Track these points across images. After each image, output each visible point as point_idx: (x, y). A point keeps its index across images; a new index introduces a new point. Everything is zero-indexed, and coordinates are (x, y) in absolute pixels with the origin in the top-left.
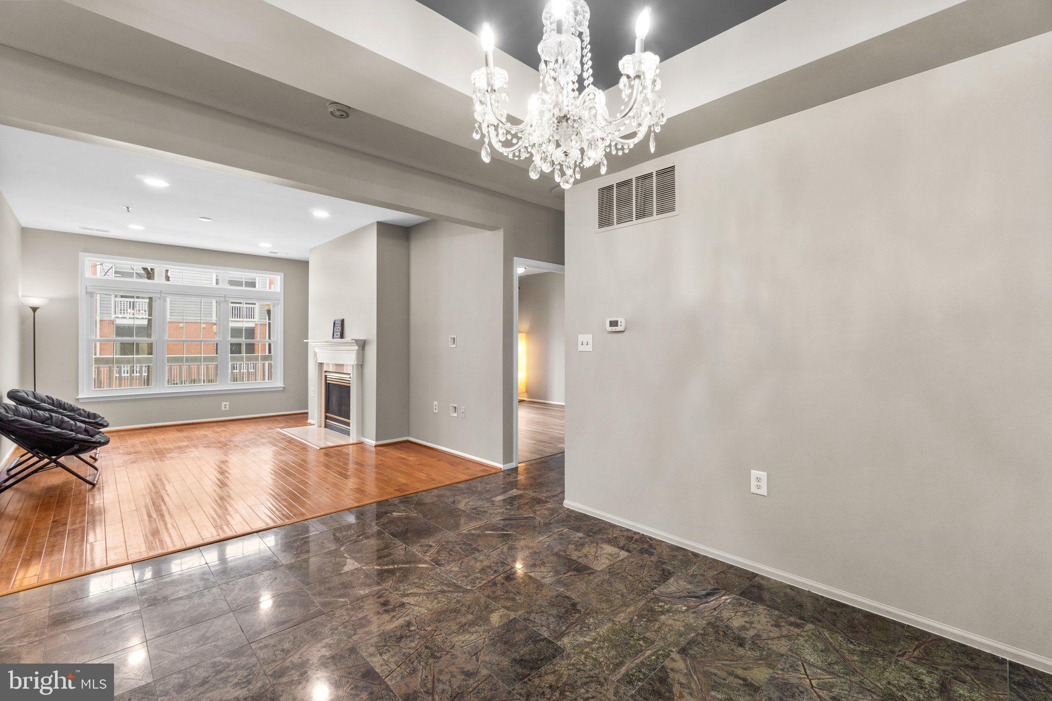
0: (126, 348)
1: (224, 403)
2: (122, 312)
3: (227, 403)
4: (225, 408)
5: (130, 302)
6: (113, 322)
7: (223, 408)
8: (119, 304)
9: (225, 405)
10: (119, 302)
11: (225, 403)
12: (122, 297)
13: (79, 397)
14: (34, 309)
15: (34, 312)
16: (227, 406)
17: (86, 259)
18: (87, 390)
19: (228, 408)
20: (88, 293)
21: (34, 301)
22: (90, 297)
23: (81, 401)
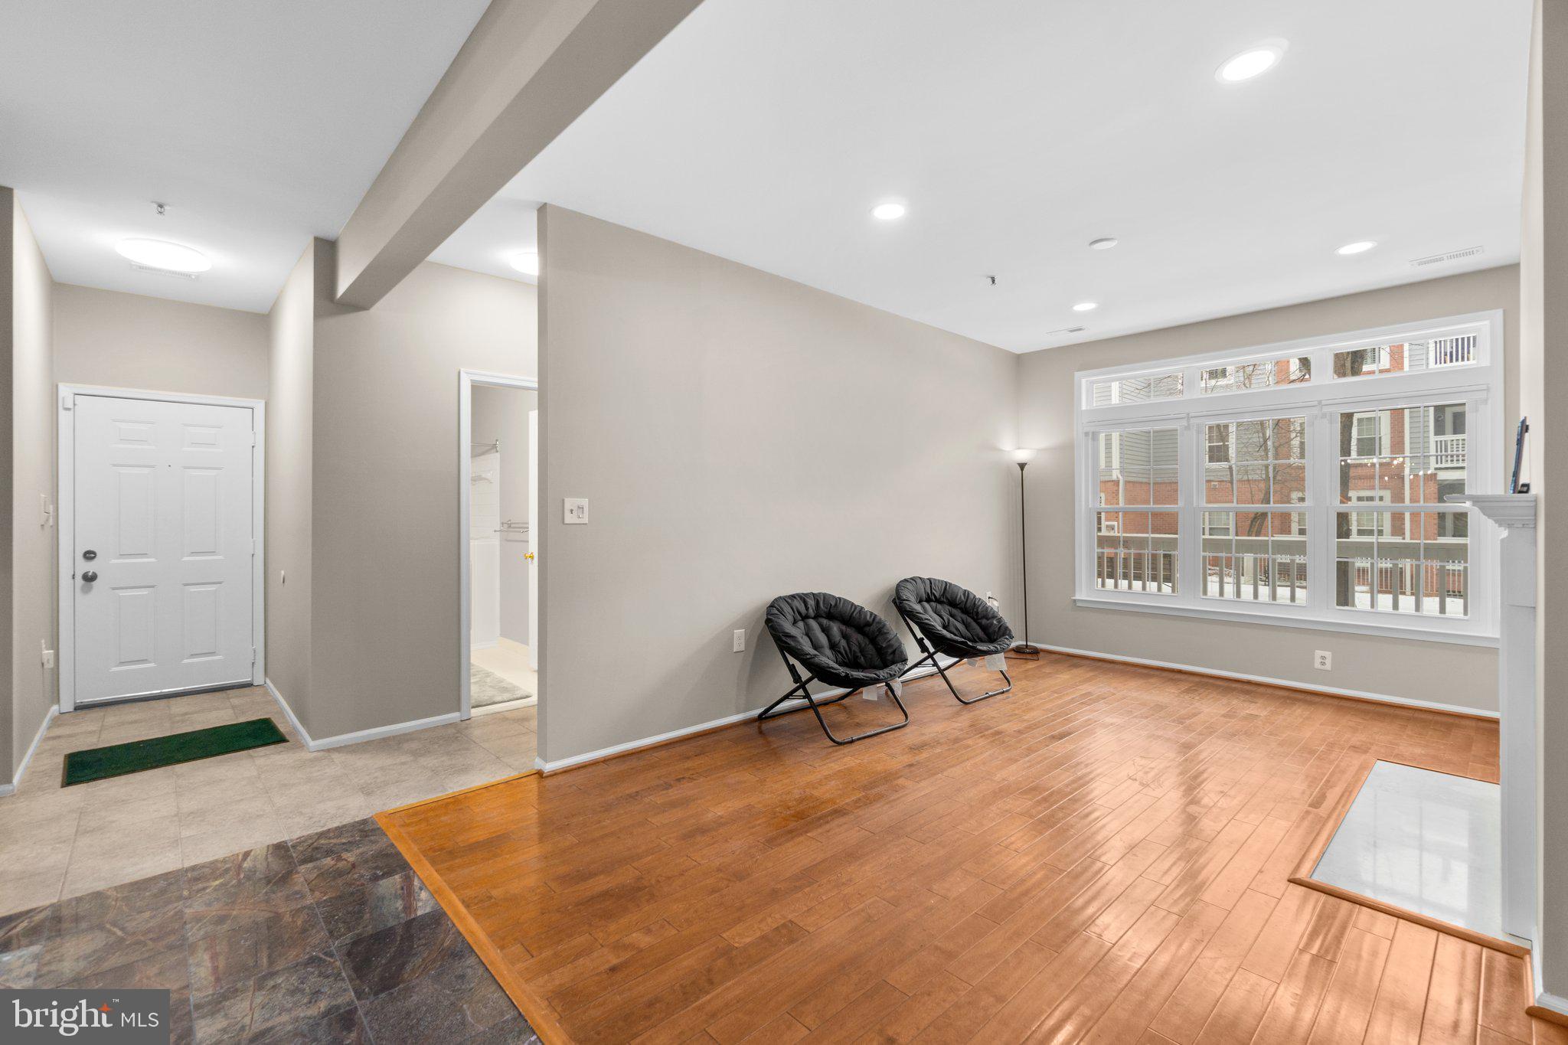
1: (1319, 653)
3: (1328, 654)
4: (1323, 664)
7: (1317, 665)
11: (1323, 653)
13: (1077, 597)
14: (1022, 466)
15: (1022, 470)
16: (1326, 661)
17: (1084, 381)
18: (1089, 589)
19: (1328, 666)
20: (1087, 434)
21: (1022, 455)
22: (1090, 441)
23: (1079, 604)
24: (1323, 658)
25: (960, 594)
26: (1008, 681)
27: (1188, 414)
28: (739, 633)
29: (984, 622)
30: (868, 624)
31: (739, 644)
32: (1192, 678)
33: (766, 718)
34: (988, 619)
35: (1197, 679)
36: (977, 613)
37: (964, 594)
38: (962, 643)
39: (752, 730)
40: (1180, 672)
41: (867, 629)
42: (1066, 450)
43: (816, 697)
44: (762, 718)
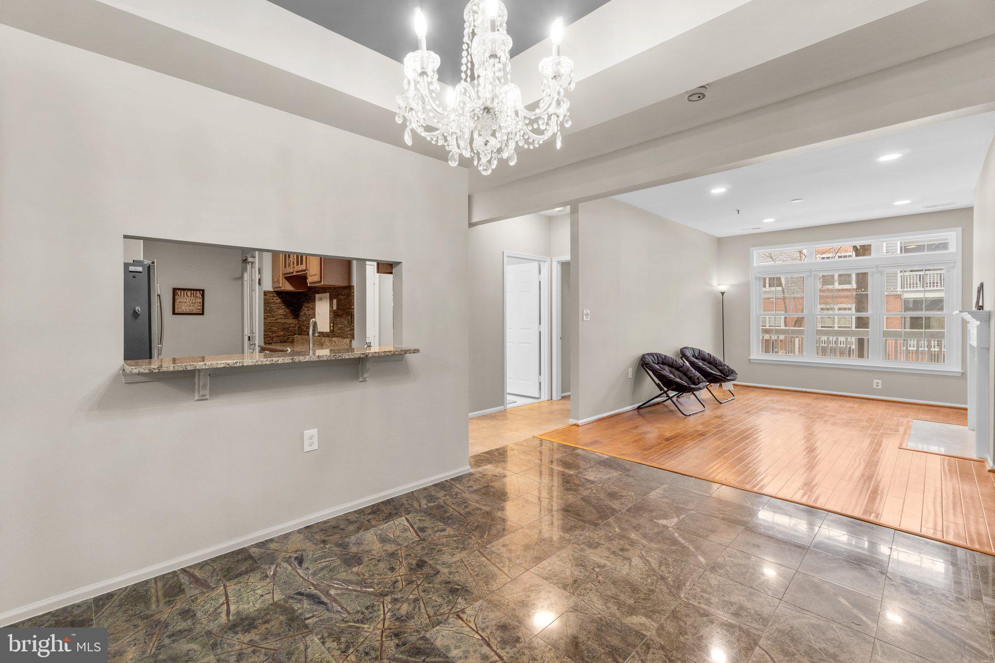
0: (915, 322)
1: (875, 381)
2: (912, 286)
4: (877, 386)
5: (920, 275)
6: (899, 296)
7: (875, 386)
8: (908, 279)
9: (877, 383)
10: (908, 277)
11: (878, 381)
12: (911, 271)
13: (751, 358)
14: (723, 294)
15: (723, 295)
16: (879, 385)
17: (755, 252)
18: (757, 354)
19: (880, 387)
20: (756, 278)
21: (723, 288)
22: (758, 281)
23: (752, 361)
24: (878, 383)
25: (707, 355)
26: (733, 395)
27: (811, 270)
28: (630, 369)
29: (720, 367)
30: (681, 367)
31: (630, 375)
32: (812, 395)
33: (642, 408)
34: (722, 366)
35: (815, 396)
36: (716, 364)
37: (708, 355)
38: (719, 376)
39: (636, 412)
40: (806, 392)
41: (681, 369)
42: (746, 286)
43: (671, 396)
44: (639, 408)
